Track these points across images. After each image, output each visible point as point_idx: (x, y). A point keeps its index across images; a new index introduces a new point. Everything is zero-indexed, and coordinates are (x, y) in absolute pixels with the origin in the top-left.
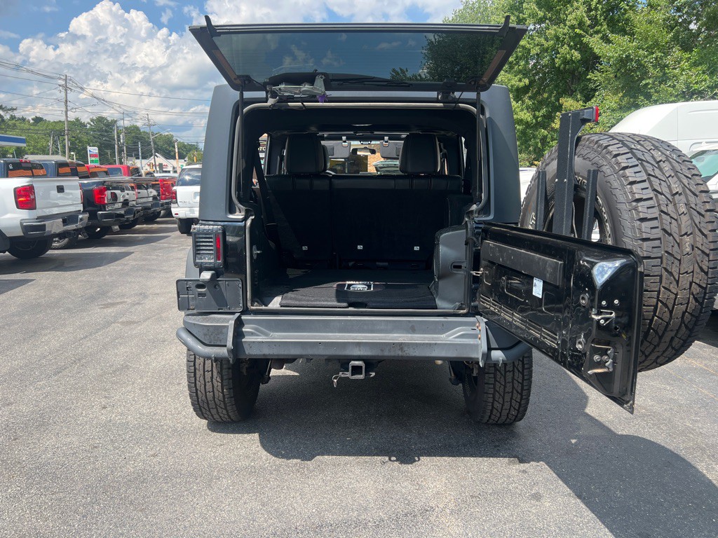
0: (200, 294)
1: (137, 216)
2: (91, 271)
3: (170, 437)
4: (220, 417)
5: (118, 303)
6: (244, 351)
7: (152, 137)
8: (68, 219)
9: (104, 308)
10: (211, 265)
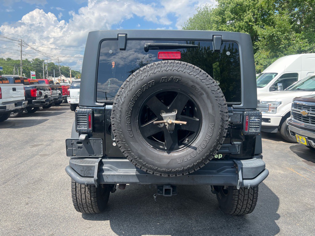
0: (79, 147)
1: (51, 102)
2: (28, 128)
3: (62, 223)
4: (89, 212)
5: (39, 145)
6: (104, 180)
7: (60, 68)
8: (17, 103)
9: (32, 147)
10: (85, 131)
